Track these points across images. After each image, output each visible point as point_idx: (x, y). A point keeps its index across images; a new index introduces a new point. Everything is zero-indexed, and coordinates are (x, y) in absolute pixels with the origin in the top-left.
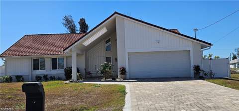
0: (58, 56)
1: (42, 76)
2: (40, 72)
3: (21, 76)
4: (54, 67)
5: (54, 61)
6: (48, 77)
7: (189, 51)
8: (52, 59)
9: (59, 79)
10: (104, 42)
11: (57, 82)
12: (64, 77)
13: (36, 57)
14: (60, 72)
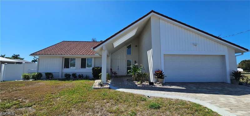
0: (87, 56)
1: (71, 74)
2: (69, 70)
3: (50, 74)
6: (77, 75)
8: (82, 59)
10: (126, 47)
12: (91, 75)
14: (88, 71)
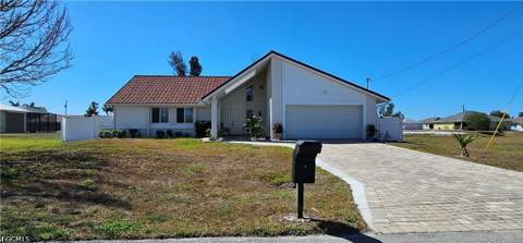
1: (165, 131)
2: (160, 126)
4: (180, 119)
5: (180, 112)
6: (173, 133)
7: (362, 106)
8: (178, 109)
9: (187, 136)
10: (244, 89)
11: (185, 140)
12: (193, 132)
13: (156, 105)
14: (188, 127)
